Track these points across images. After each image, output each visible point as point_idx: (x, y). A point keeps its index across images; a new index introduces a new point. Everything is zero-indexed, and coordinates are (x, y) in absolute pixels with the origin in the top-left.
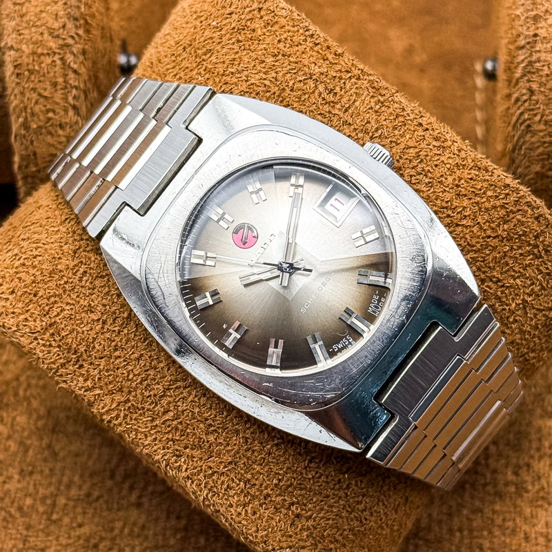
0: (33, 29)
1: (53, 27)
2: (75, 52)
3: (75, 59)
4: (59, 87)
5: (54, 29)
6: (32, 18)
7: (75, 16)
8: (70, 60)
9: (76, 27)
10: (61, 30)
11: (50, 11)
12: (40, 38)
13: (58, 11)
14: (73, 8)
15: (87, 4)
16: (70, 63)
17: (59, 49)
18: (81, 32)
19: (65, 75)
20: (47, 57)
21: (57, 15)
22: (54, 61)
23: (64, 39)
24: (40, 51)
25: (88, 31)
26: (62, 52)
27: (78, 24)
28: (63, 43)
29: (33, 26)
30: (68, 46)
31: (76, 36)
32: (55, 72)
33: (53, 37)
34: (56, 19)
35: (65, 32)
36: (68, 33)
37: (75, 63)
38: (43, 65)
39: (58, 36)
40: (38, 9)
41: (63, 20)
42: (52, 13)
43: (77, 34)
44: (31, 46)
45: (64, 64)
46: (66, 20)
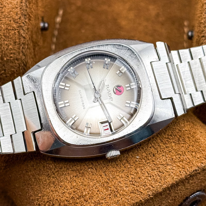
0: (7, 19)
1: (15, 18)
2: (24, 29)
3: (24, 32)
4: (17, 43)
5: (16, 19)
6: (7, 14)
7: (25, 14)
8: (22, 32)
9: (25, 19)
10: (19, 20)
11: (14, 11)
12: (9, 22)
13: (17, 11)
14: (24, 10)
15: (30, 8)
16: (22, 34)
17: (17, 27)
18: (27, 20)
19: (20, 39)
20: (12, 31)
21: (17, 13)
22: (15, 33)
23: (20, 24)
24: (9, 28)
25: (30, 20)
26: (18, 29)
27: (26, 17)
28: (19, 25)
29: (7, 17)
30: (21, 26)
31: (25, 23)
32: (15, 37)
33: (15, 22)
34: (17, 15)
35: (20, 21)
36: (21, 21)
37: (24, 34)
38: (10, 34)
39: (17, 22)
40: (9, 10)
41: (19, 15)
42: (15, 12)
43: (25, 22)
44: (5, 26)
45: (19, 34)
46: (21, 15)
